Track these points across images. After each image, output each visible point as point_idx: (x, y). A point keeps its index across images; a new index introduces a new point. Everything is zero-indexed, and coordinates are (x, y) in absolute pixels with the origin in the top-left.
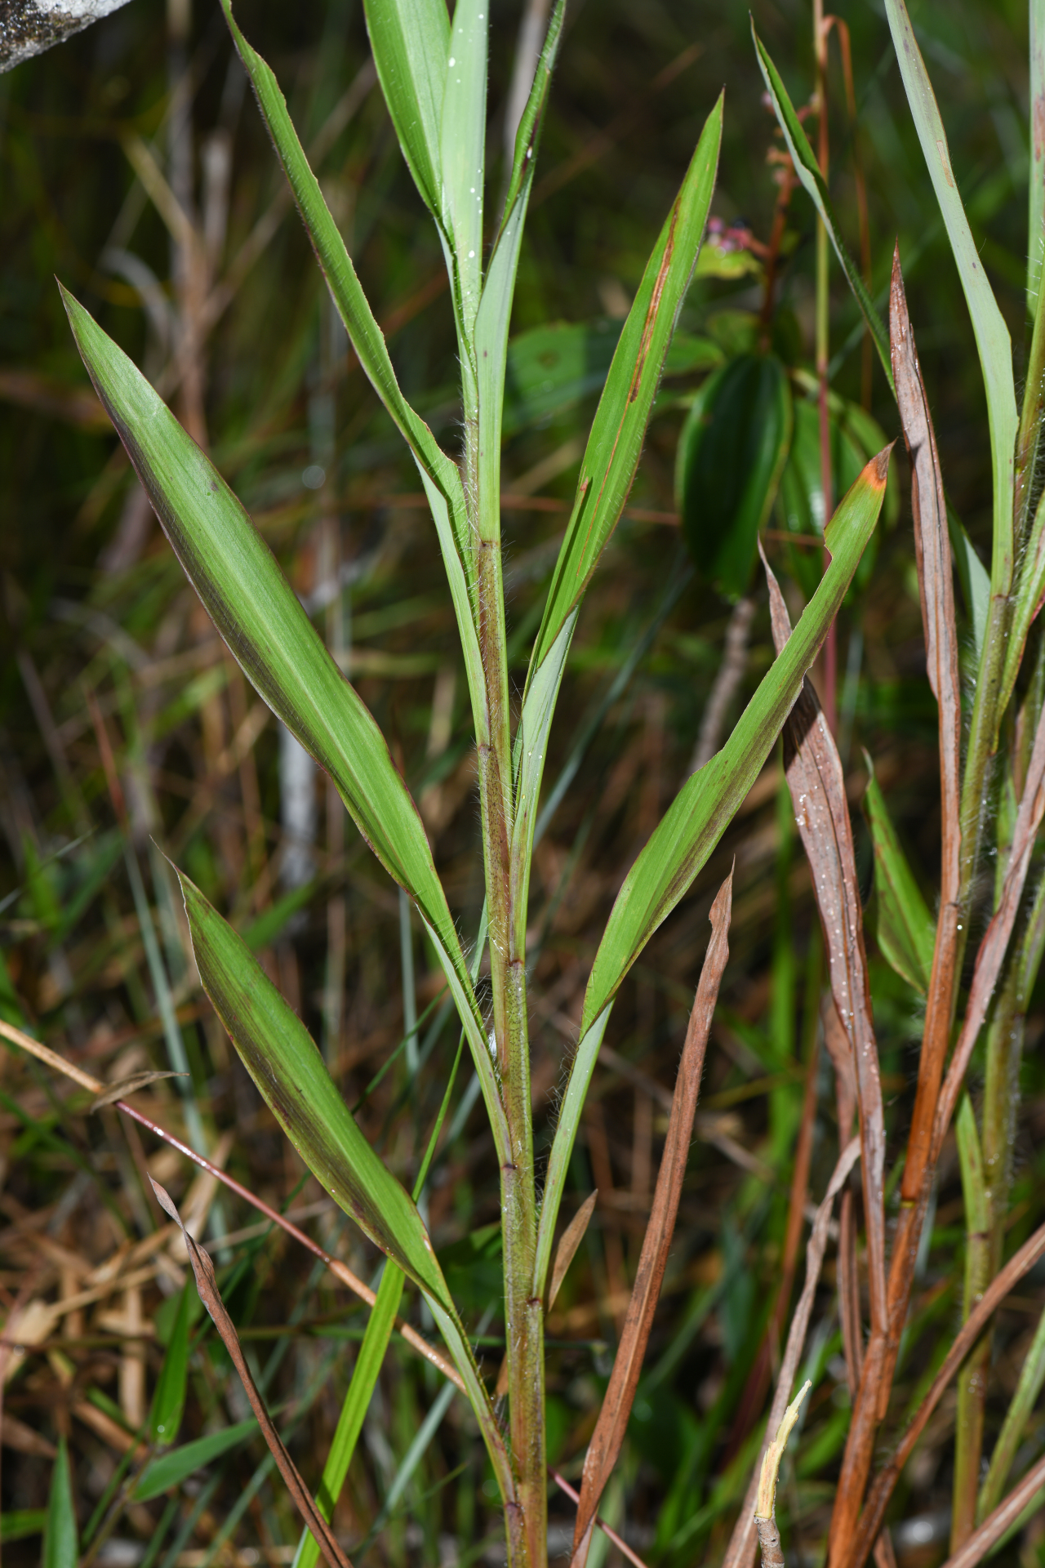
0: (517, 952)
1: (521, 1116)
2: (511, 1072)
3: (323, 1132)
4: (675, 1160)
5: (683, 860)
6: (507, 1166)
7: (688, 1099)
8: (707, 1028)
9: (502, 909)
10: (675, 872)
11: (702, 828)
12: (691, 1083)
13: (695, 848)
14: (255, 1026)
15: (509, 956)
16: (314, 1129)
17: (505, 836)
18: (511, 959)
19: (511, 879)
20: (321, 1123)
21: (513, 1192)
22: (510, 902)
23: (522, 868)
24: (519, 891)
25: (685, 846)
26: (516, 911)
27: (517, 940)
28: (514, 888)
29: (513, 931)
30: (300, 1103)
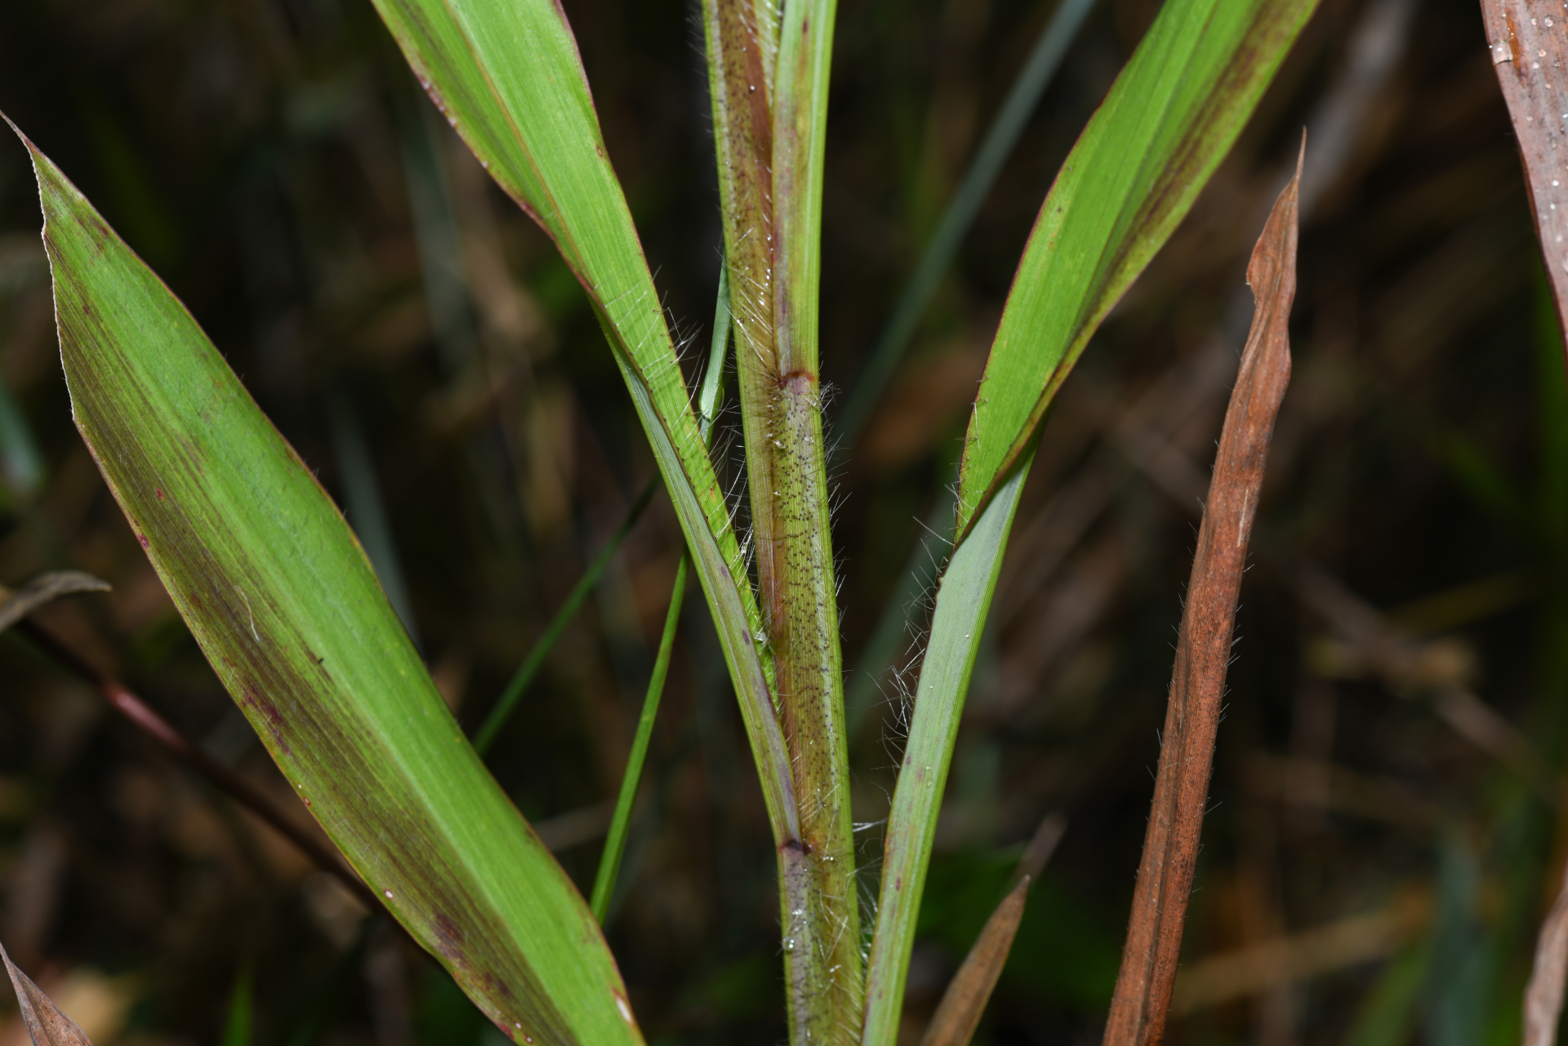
0: (796, 354)
1: (818, 732)
2: (792, 633)
3: (374, 755)
4: (1171, 846)
5: (1177, 142)
6: (790, 843)
7: (1198, 707)
8: (1240, 542)
9: (759, 251)
10: (1160, 171)
11: (1222, 66)
12: (1205, 669)
13: (1204, 116)
14: (211, 512)
15: (777, 363)
16: (350, 749)
17: (759, 79)
18: (783, 368)
19: (776, 180)
20: (369, 734)
21: (805, 902)
22: (776, 236)
23: (801, 155)
24: (796, 210)
25: (1183, 109)
26: (791, 255)
27: (797, 325)
28: (783, 202)
29: (787, 304)
30: (318, 689)
